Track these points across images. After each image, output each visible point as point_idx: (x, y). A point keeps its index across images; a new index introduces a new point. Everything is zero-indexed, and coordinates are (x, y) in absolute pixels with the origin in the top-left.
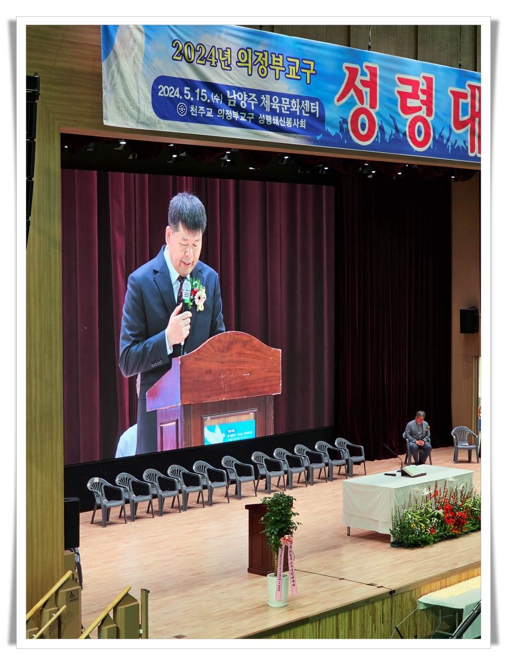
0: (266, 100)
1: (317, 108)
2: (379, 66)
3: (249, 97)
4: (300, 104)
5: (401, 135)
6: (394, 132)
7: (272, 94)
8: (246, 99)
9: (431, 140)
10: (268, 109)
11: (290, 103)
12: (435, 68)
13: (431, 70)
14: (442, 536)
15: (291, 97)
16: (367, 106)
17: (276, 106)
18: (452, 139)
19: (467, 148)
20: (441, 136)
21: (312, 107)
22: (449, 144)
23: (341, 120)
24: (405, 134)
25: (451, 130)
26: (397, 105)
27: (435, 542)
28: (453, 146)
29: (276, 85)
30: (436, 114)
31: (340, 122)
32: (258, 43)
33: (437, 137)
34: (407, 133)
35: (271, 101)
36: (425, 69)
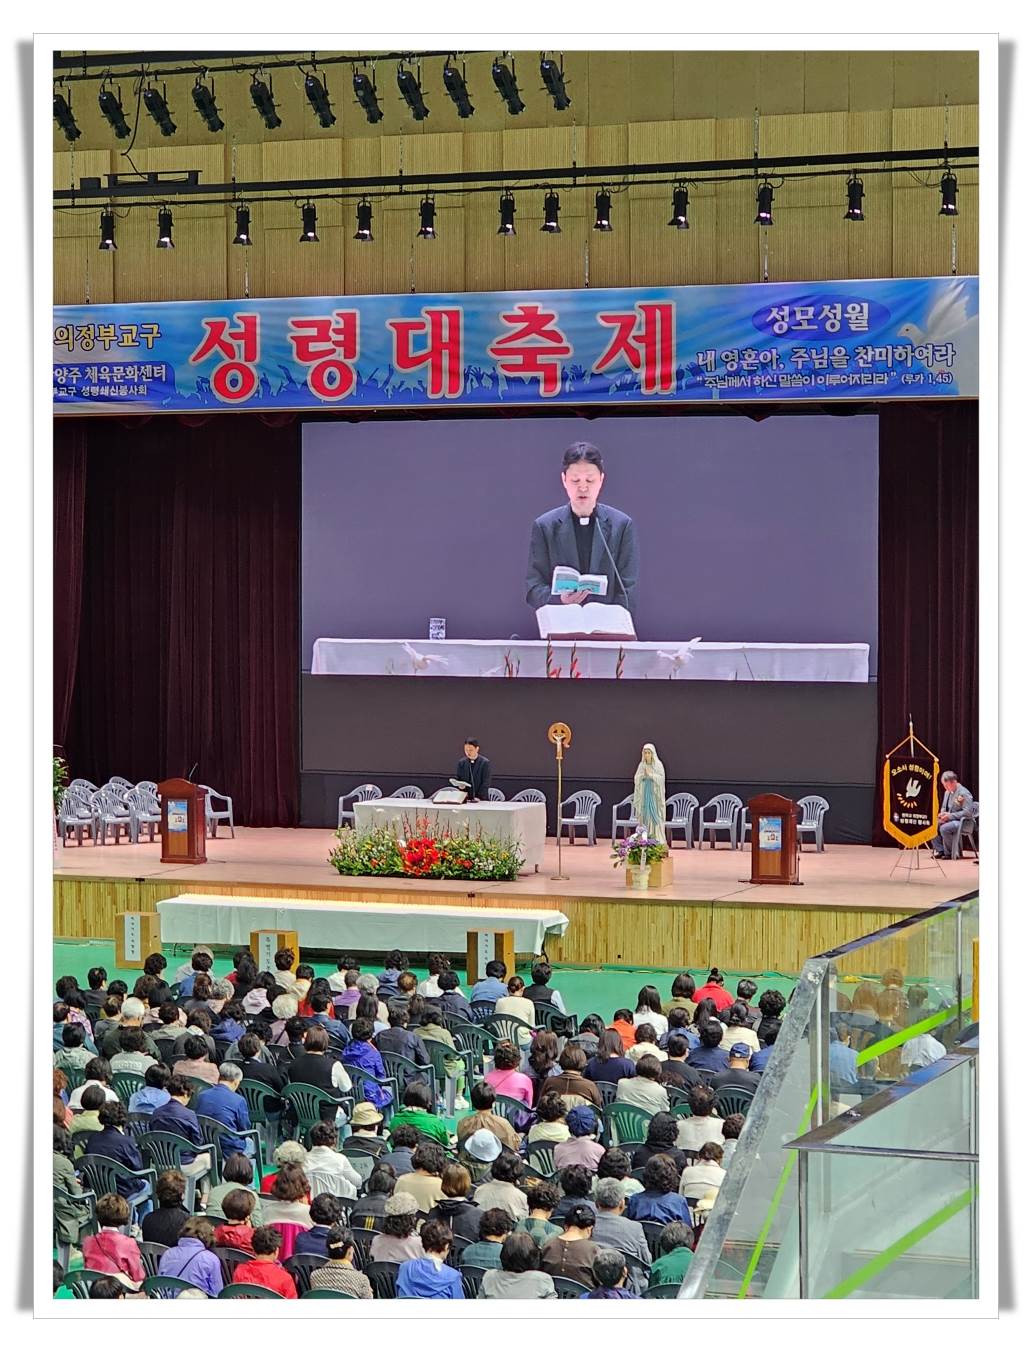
0: (93, 373)
1: (164, 371)
2: (260, 313)
3: (70, 371)
4: (139, 370)
5: (298, 386)
6: (286, 383)
7: (99, 365)
8: (65, 374)
9: (354, 385)
10: (95, 381)
11: (125, 371)
12: (361, 301)
13: (351, 304)
15: (125, 365)
16: (240, 358)
17: (105, 376)
18: (395, 380)
19: (425, 389)
20: (373, 380)
21: (155, 371)
22: (389, 387)
23: (199, 380)
25: (391, 371)
26: (291, 352)
28: (395, 390)
29: (105, 356)
30: (362, 354)
31: (197, 382)
32: (81, 318)
33: (365, 380)
34: (309, 382)
35: (99, 372)
36: (340, 304)
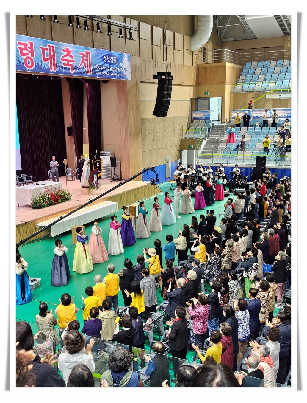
5: (22, 64)
9: (34, 65)
12: (34, 39)
13: (31, 40)
14: (50, 204)
18: (43, 65)
19: (49, 69)
20: (38, 64)
22: (42, 67)
24: (23, 63)
25: (42, 62)
26: (19, 52)
27: (47, 206)
28: (43, 68)
30: (35, 56)
33: (36, 64)
36: (29, 39)
